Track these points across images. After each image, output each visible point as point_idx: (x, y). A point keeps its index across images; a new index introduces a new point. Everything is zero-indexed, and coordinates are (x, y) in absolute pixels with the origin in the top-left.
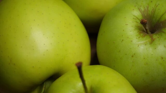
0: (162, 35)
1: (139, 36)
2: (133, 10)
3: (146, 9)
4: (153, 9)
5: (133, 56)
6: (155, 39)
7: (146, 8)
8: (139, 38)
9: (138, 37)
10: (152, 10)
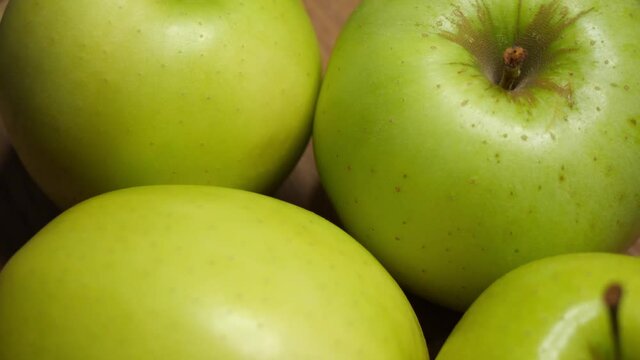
0: (575, 62)
1: (525, 109)
2: (433, 48)
3: (461, 23)
4: (479, 7)
5: (562, 178)
6: (569, 85)
7: (456, 19)
8: (529, 113)
9: (526, 113)
10: (478, 11)
